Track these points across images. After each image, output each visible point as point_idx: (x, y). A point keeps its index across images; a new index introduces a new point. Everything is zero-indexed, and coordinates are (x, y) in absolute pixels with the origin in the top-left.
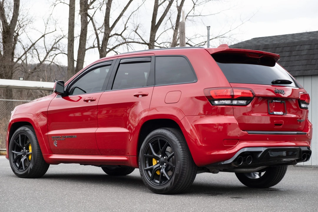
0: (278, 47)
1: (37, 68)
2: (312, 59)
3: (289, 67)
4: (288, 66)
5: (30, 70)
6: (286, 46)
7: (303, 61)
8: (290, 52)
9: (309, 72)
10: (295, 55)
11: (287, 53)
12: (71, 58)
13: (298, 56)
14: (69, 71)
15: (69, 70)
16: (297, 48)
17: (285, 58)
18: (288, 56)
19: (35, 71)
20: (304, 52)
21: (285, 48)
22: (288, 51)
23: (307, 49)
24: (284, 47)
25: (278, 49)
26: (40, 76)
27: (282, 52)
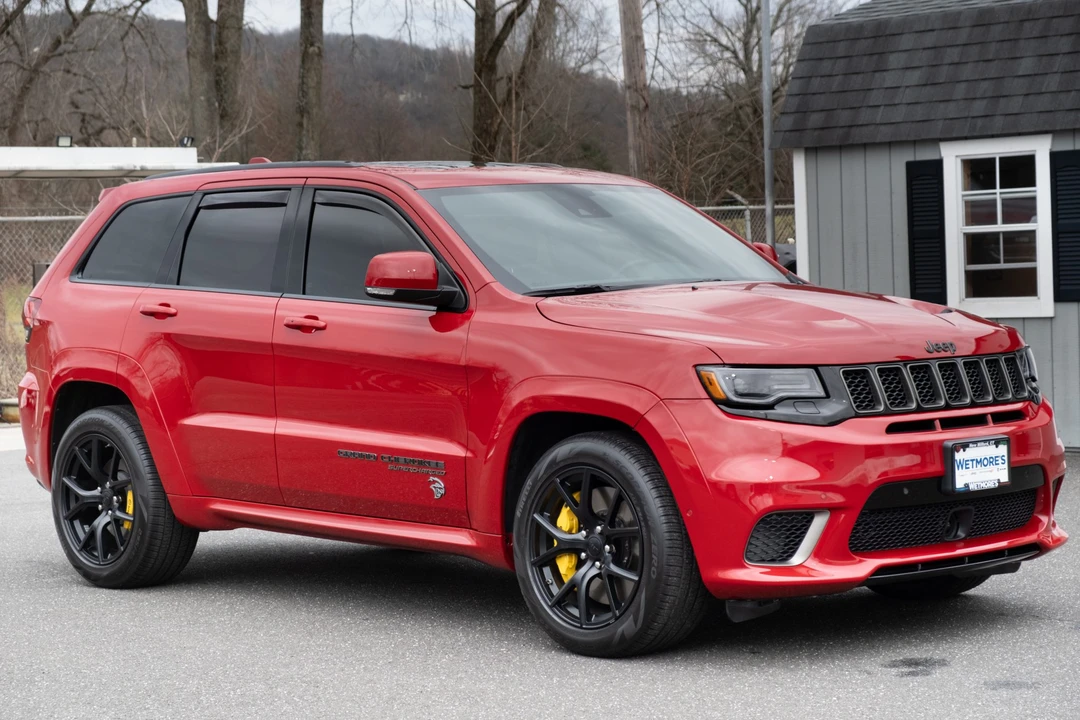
0: (1031, 17)
1: (63, 40)
3: (1073, 93)
4: (1069, 91)
5: (36, 50)
6: (1061, 13)
8: (1073, 37)
11: (1064, 40)
12: (197, 14)
14: (192, 60)
15: (194, 57)
17: (1059, 58)
18: (1069, 53)
19: (57, 52)
21: (1054, 20)
22: (1067, 32)
24: (1053, 17)
25: (1027, 25)
26: (75, 70)
27: (1046, 37)
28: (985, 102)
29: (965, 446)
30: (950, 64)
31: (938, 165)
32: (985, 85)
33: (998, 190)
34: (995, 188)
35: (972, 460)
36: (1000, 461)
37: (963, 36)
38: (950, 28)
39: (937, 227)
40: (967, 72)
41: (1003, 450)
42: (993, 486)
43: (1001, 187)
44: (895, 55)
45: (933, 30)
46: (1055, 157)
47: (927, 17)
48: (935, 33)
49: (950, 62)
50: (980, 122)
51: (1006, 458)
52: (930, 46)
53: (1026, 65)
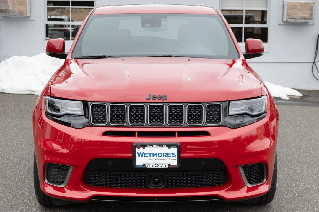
29: (144, 146)
35: (150, 154)
36: (172, 155)
41: (174, 150)
42: (164, 167)
51: (176, 154)
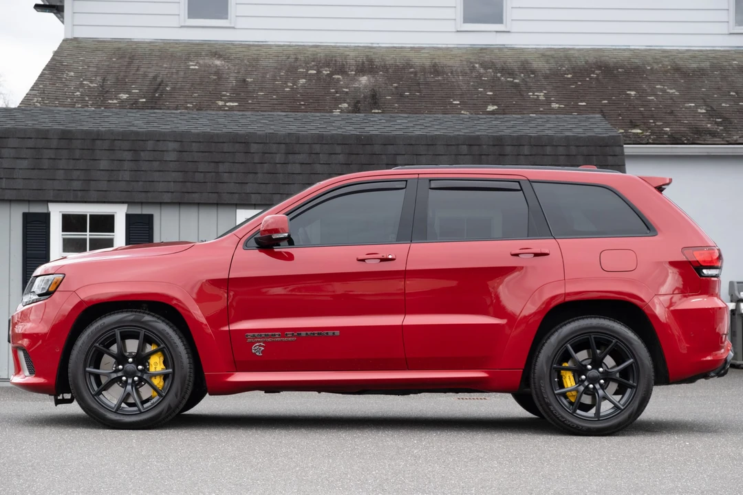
0: (99, 138)
2: (196, 172)
3: (141, 182)
4: (138, 181)
6: (120, 138)
7: (174, 174)
8: (132, 152)
9: (196, 198)
10: (150, 159)
11: (126, 153)
13: (158, 163)
16: (150, 145)
17: (126, 163)
18: (132, 160)
20: (172, 156)
22: (127, 149)
23: (174, 150)
24: (115, 140)
25: (98, 142)
27: (113, 150)
28: (80, 182)
30: (49, 159)
31: (47, 216)
32: (78, 173)
33: (88, 233)
34: (86, 232)
37: (54, 143)
38: (43, 138)
39: (44, 252)
40: (62, 164)
43: (90, 232)
44: (6, 150)
45: (31, 138)
46: (128, 217)
47: (25, 130)
48: (33, 140)
49: (48, 157)
50: (79, 193)
52: (31, 147)
53: (104, 164)
